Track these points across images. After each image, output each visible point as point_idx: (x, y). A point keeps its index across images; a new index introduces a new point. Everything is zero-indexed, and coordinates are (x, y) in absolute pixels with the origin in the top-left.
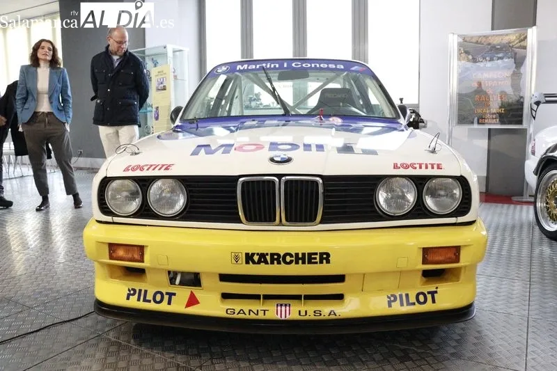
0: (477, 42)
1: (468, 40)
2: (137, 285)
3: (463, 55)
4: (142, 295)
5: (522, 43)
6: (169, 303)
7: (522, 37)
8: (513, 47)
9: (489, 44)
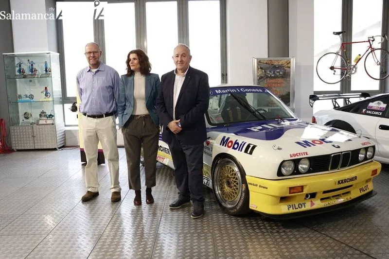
0: (266, 63)
1: (262, 61)
2: (290, 203)
3: (260, 70)
4: (294, 207)
5: (288, 65)
6: (305, 207)
7: (288, 62)
8: (284, 67)
9: (273, 65)
